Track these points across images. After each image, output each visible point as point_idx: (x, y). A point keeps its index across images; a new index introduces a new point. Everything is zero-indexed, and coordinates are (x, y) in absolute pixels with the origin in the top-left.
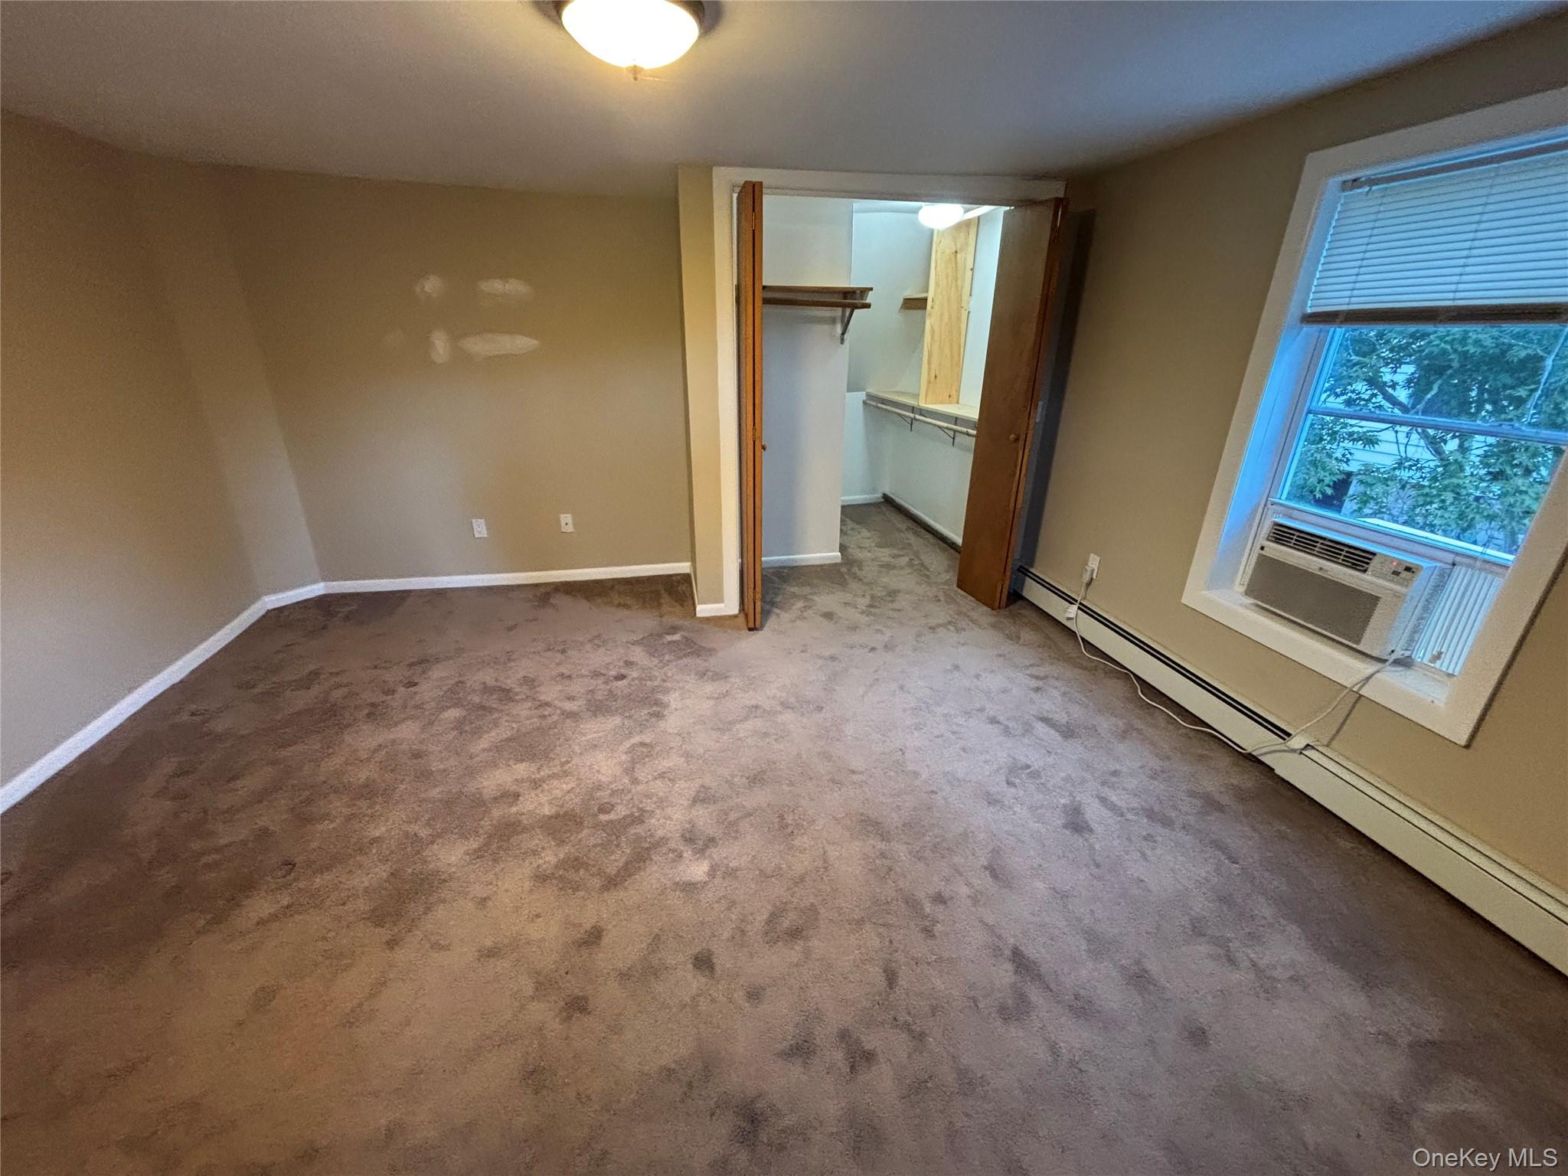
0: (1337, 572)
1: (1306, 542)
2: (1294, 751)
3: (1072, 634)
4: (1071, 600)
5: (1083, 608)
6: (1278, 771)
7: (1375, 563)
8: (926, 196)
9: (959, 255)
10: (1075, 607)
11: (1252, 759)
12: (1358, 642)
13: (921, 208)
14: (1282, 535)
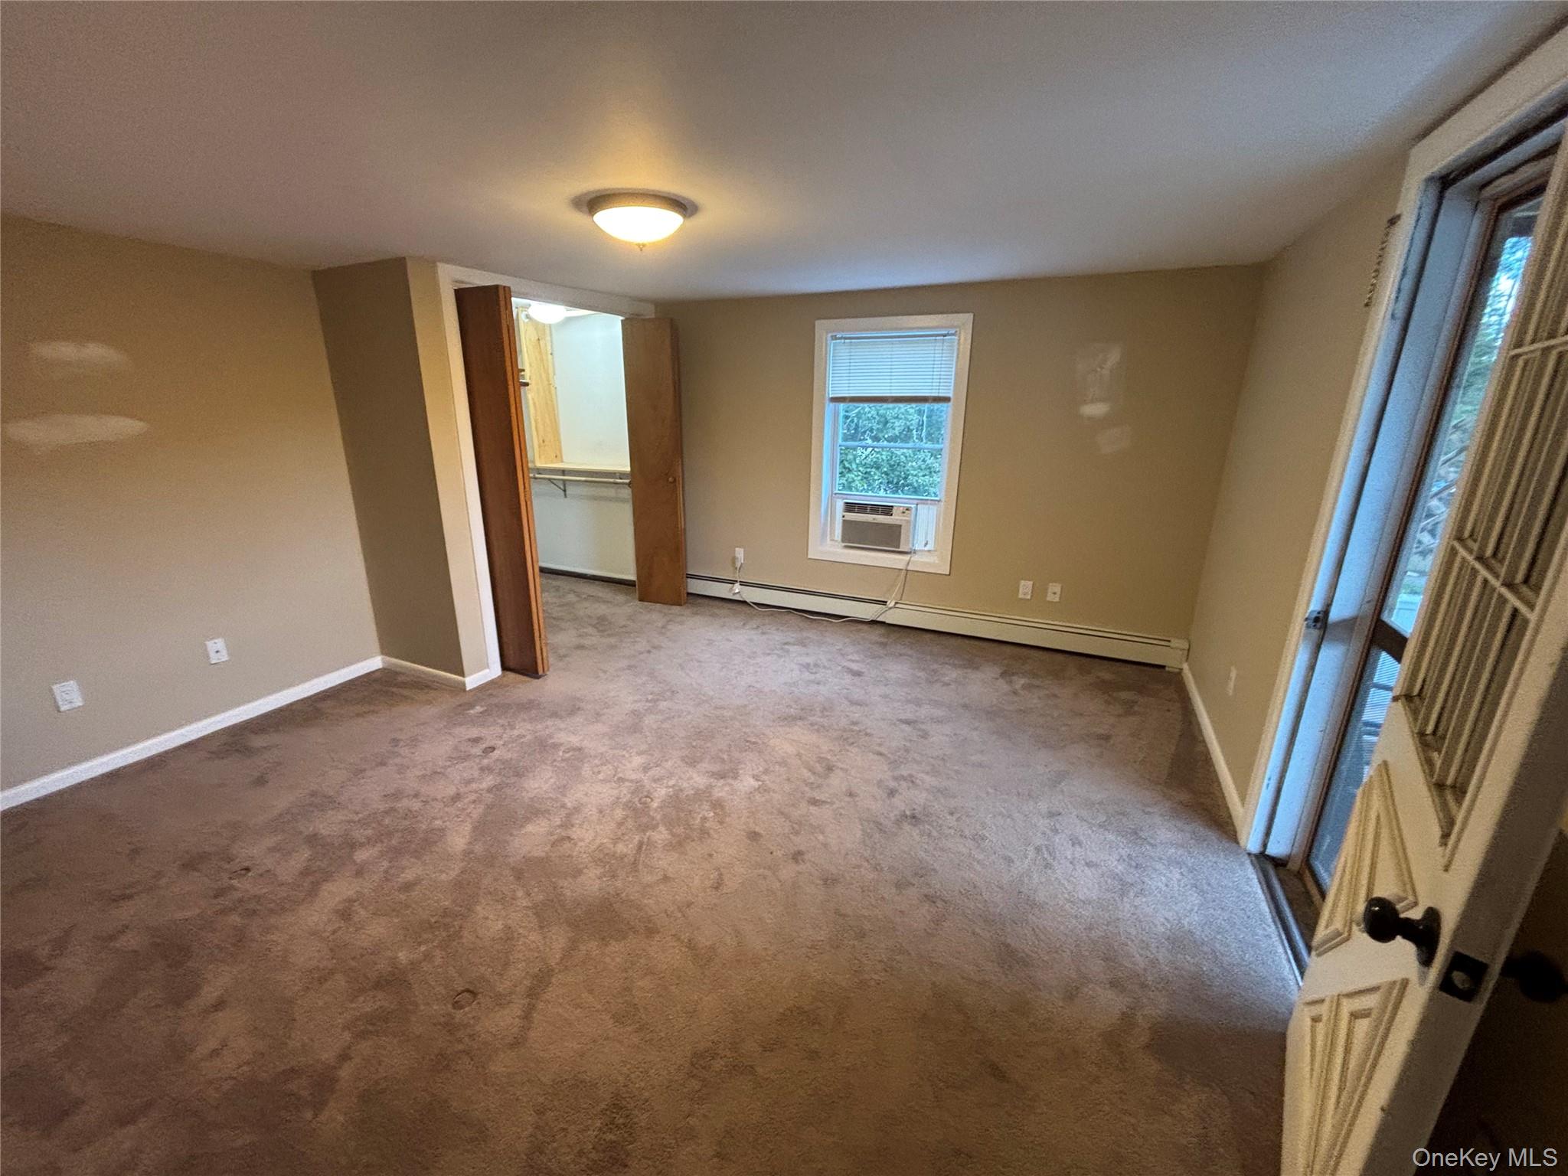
0: (881, 519)
1: (862, 508)
2: (891, 608)
3: (744, 602)
4: (733, 582)
5: (743, 584)
6: (887, 622)
7: (894, 511)
8: (534, 296)
9: (541, 342)
10: (737, 585)
11: (874, 622)
12: (898, 547)
13: (530, 305)
14: (850, 507)
